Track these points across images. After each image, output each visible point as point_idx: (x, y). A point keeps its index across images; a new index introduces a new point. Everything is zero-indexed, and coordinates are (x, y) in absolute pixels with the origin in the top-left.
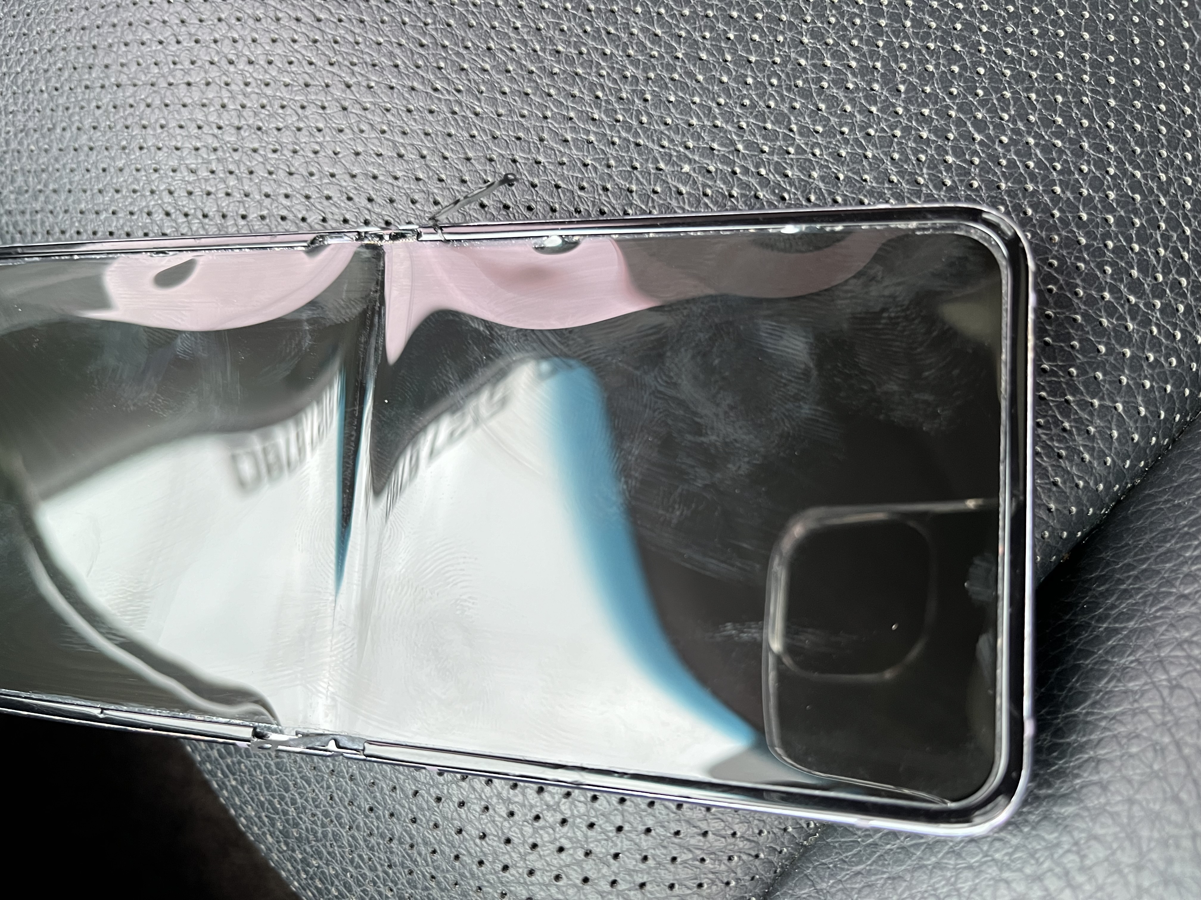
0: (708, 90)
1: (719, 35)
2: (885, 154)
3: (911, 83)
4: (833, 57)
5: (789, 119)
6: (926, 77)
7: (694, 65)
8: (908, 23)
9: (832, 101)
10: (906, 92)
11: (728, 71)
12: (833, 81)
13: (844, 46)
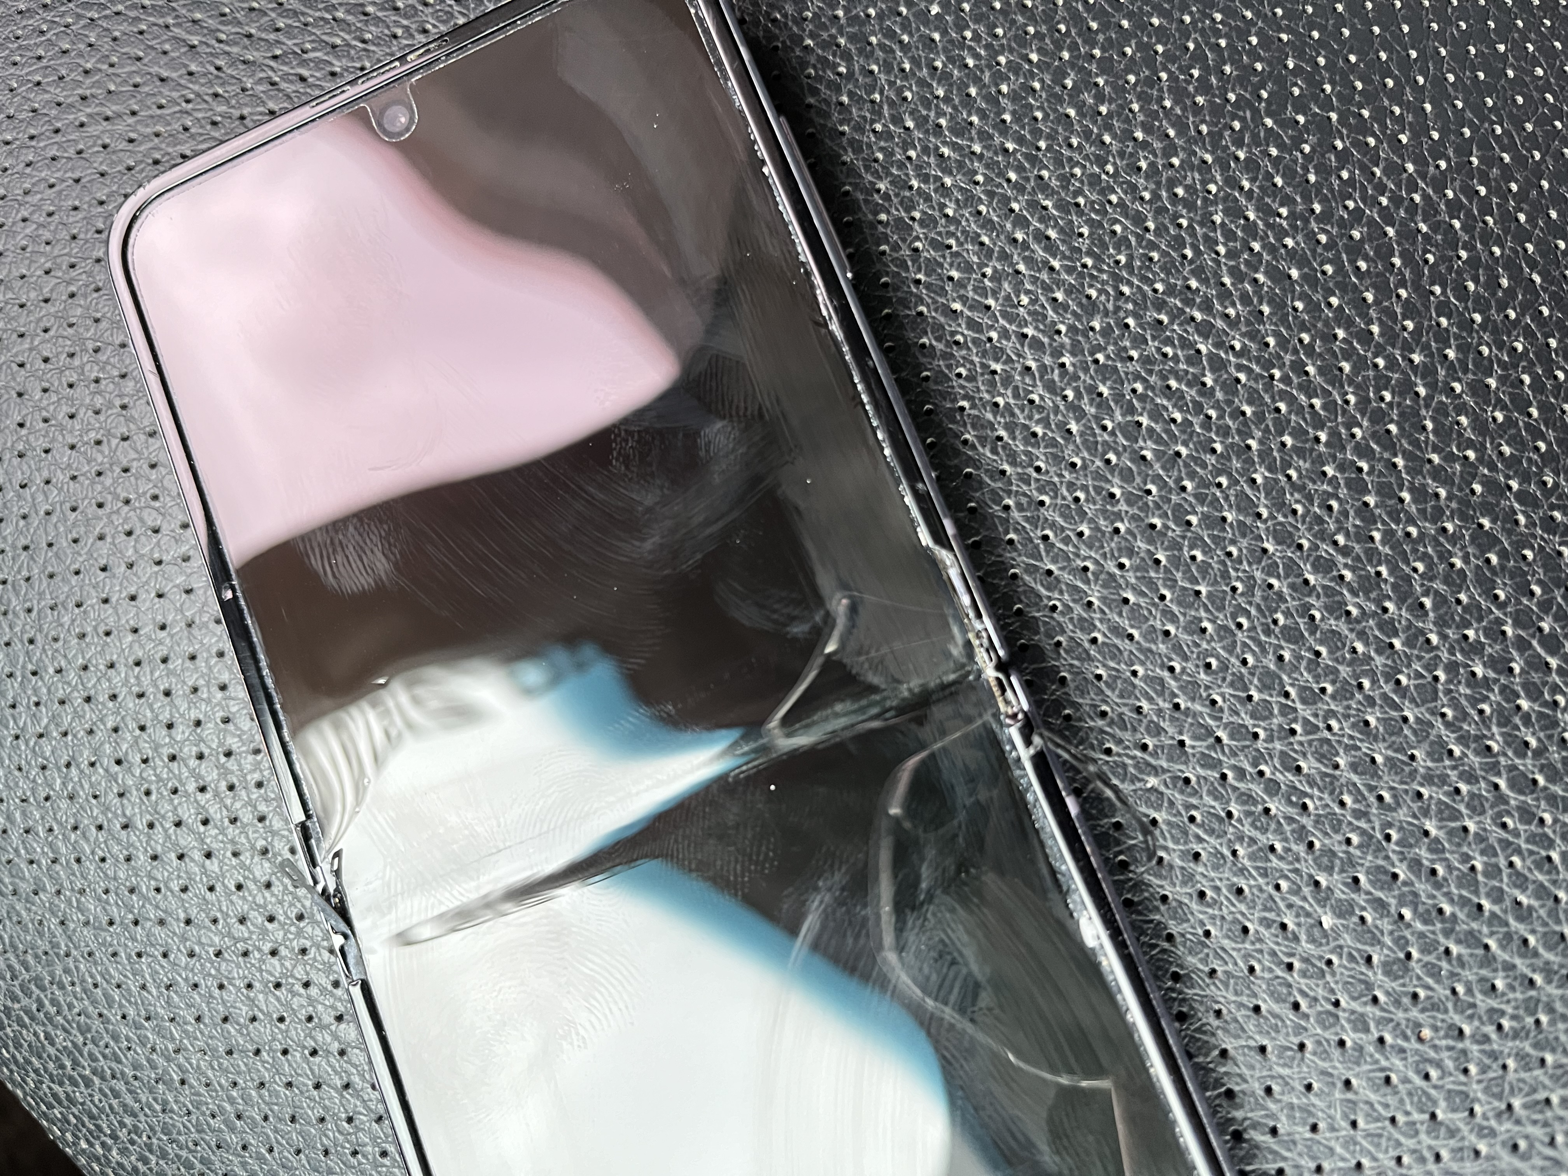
0: (1151, 651)
1: (1143, 559)
2: (1433, 713)
3: (1437, 593)
4: (1316, 569)
5: (1281, 679)
6: (1454, 579)
7: (1120, 614)
8: (1406, 496)
9: (1333, 639)
10: (1435, 607)
11: (1174, 619)
12: (1326, 607)
13: (1326, 549)
